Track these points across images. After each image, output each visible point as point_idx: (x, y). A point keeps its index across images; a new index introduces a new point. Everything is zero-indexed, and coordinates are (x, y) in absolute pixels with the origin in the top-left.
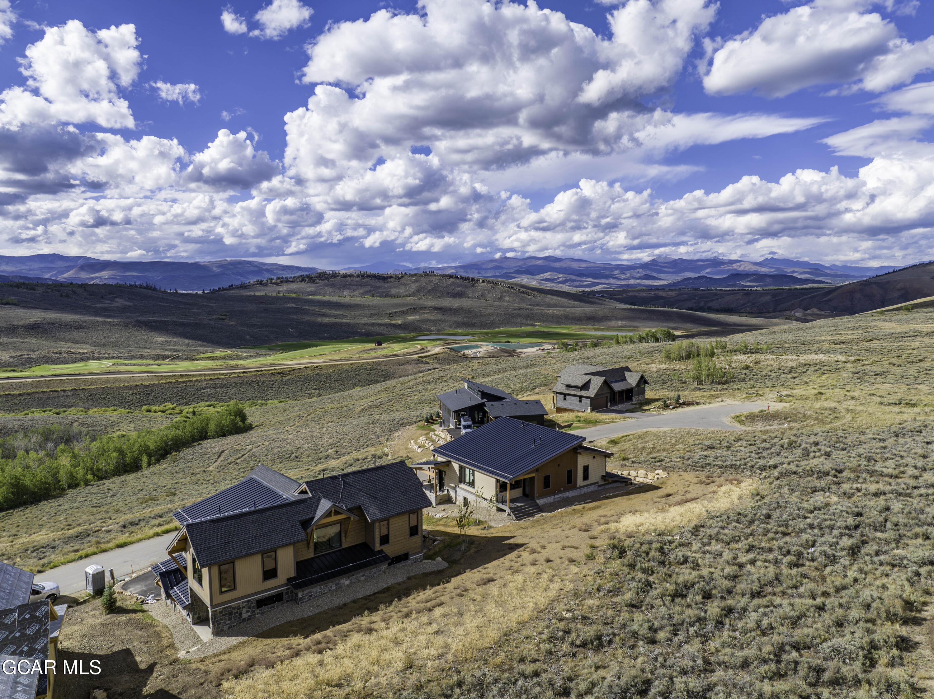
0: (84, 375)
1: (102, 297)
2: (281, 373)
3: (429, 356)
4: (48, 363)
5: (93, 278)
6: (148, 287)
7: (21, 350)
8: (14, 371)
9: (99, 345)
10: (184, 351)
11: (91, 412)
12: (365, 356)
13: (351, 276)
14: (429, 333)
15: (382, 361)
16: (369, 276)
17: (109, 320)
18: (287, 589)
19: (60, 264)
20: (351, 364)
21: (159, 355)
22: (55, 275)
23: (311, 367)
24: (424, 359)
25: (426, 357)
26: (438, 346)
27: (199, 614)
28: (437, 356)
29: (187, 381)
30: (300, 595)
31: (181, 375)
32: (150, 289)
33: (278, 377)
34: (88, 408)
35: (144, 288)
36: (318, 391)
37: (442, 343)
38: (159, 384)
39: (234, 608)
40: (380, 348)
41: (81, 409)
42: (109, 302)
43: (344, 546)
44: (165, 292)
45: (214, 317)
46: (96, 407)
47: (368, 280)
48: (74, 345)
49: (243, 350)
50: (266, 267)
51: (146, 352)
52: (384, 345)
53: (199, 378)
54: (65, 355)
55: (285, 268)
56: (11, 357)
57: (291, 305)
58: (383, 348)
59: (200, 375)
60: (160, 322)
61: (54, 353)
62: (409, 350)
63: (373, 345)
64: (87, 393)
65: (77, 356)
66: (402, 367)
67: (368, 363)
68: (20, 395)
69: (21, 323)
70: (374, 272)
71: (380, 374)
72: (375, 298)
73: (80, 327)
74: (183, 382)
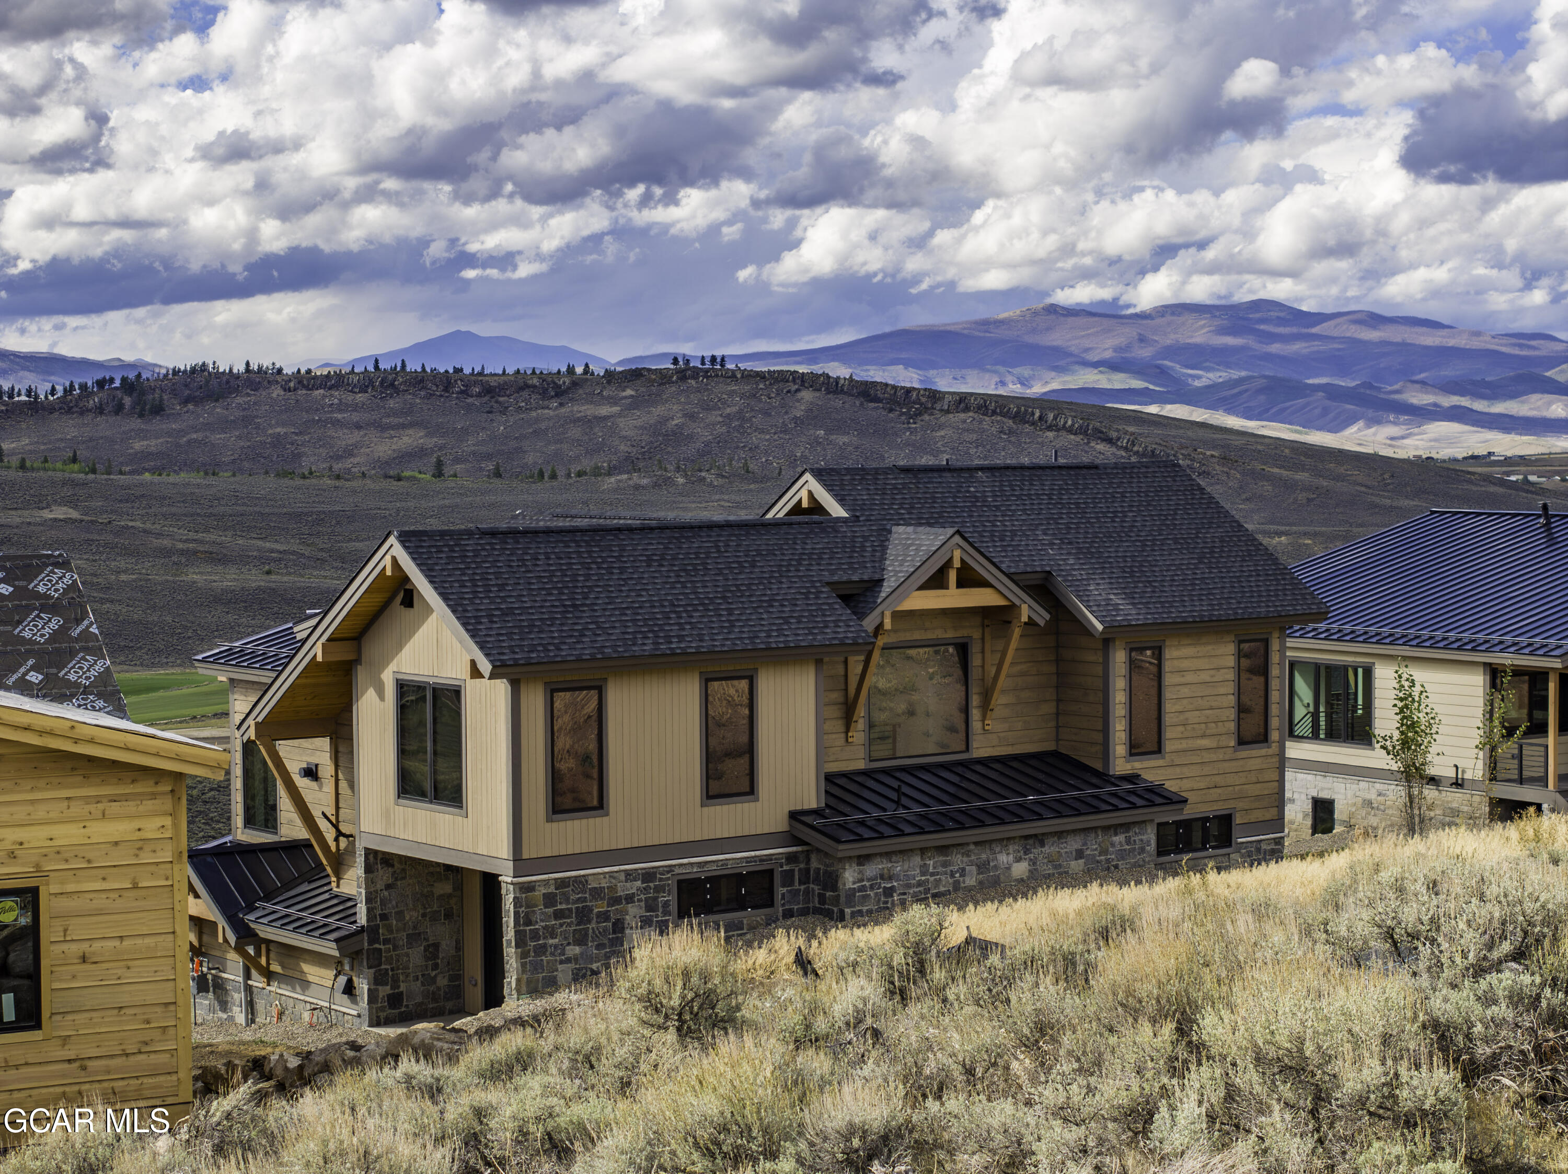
18: (790, 858)
27: (395, 983)
30: (849, 877)
39: (597, 893)
43: (982, 748)
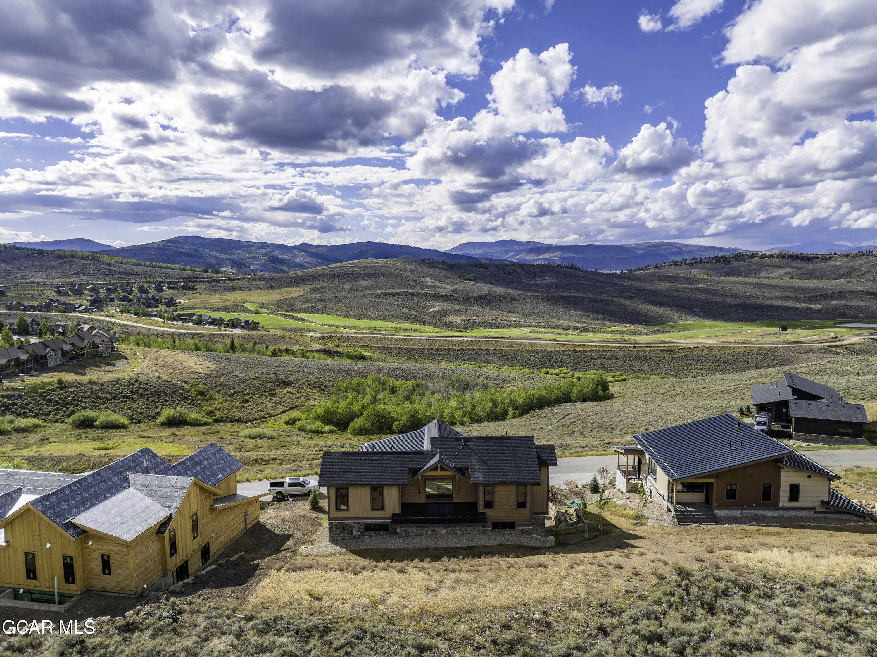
0: (504, 338)
1: (535, 275)
2: (669, 351)
3: (841, 346)
4: (486, 327)
5: (538, 260)
6: (572, 267)
7: (470, 316)
8: (461, 331)
9: (527, 315)
10: (593, 324)
11: (503, 369)
12: (763, 340)
13: (771, 256)
14: (855, 320)
15: (781, 347)
16: (790, 257)
17: (536, 294)
18: (391, 522)
19: (516, 248)
20: (745, 347)
21: (571, 327)
22: (512, 256)
23: (701, 347)
24: (834, 349)
25: (836, 346)
26: (859, 335)
28: (852, 346)
29: (583, 351)
30: (398, 530)
31: (579, 345)
32: (574, 269)
33: (666, 354)
34: (503, 365)
35: (570, 268)
36: (703, 372)
37: (866, 332)
38: (559, 351)
39: (347, 525)
40: (783, 334)
41: (496, 365)
42: (539, 279)
43: (455, 500)
44: (586, 272)
45: (626, 294)
46: (508, 365)
47: (789, 260)
48: (507, 314)
49: (645, 326)
50: (688, 248)
51: (561, 323)
52: (789, 330)
53: (594, 349)
54: (499, 322)
55: (706, 249)
56: (462, 321)
57: (701, 286)
58: (786, 334)
59: (595, 346)
60: (578, 297)
61: (492, 319)
62: (817, 338)
63: (777, 330)
64: (503, 353)
65: (508, 323)
66: (803, 355)
67: (764, 348)
68: (458, 350)
69: (474, 295)
70: (798, 252)
71: (775, 360)
72: (794, 280)
73: (514, 299)
74: (580, 351)
